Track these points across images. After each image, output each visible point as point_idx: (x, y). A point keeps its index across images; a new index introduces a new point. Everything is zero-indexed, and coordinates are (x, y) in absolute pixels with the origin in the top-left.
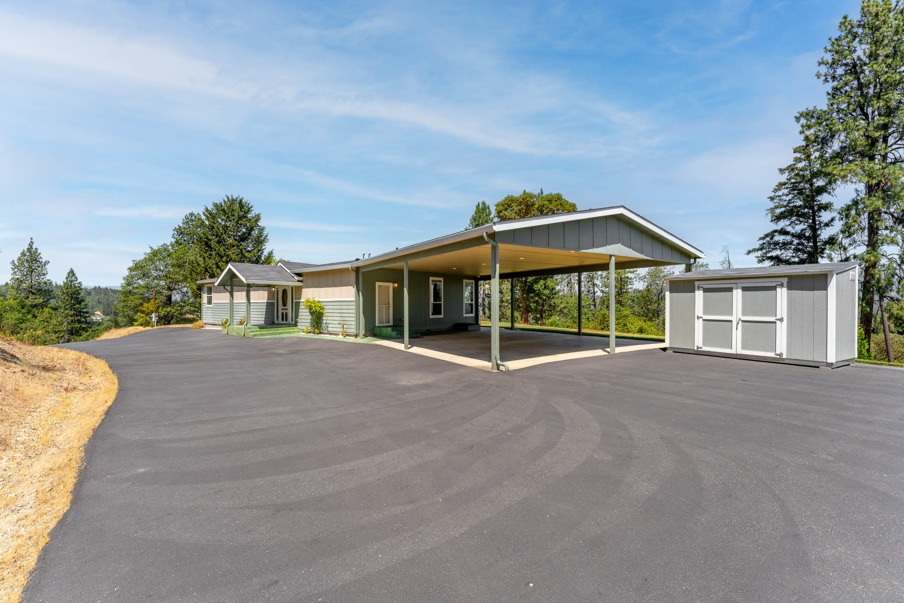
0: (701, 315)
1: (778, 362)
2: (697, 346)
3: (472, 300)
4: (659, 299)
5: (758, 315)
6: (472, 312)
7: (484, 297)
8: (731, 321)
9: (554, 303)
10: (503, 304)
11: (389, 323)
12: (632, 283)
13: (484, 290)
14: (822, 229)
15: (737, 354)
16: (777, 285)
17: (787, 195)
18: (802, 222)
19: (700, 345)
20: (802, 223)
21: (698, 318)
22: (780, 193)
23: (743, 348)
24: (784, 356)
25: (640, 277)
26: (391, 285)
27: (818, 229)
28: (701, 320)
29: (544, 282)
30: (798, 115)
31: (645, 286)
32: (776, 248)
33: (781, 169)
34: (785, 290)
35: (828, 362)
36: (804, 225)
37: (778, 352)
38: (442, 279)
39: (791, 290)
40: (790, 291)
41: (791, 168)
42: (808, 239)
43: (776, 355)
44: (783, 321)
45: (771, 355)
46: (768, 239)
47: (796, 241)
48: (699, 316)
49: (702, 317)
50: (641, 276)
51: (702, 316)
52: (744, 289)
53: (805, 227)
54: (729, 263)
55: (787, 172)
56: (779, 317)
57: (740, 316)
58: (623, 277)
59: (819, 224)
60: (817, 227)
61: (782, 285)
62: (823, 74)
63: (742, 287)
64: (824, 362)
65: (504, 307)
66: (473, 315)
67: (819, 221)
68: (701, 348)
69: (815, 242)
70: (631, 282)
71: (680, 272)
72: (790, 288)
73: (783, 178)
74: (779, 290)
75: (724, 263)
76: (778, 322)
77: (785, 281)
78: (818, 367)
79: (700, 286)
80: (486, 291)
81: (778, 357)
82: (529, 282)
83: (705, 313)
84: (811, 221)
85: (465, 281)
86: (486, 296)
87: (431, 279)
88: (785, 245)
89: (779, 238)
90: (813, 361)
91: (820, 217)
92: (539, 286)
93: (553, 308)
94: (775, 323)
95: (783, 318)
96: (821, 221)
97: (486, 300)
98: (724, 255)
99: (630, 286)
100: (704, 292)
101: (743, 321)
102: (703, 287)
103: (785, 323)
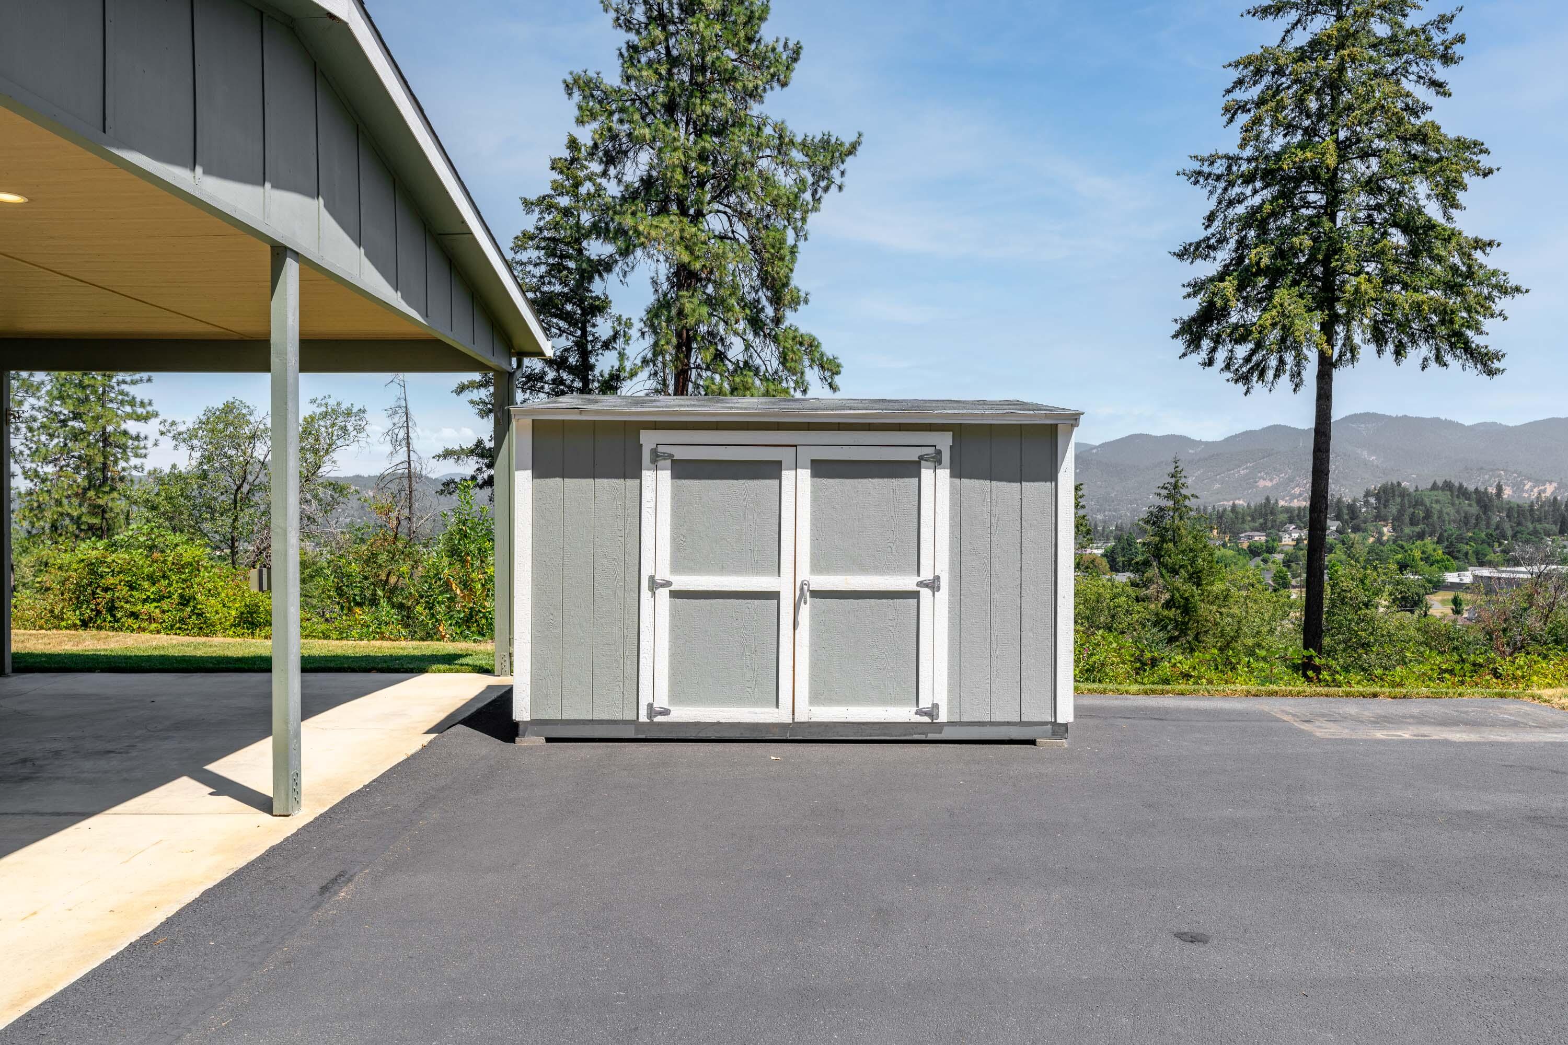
0: (664, 574)
1: (923, 737)
2: (650, 706)
4: (235, 501)
5: (863, 569)
8: (774, 596)
12: (143, 451)
14: (597, 354)
15: (796, 725)
16: (921, 458)
17: (536, 265)
18: (564, 331)
19: (662, 702)
20: (565, 335)
21: (654, 585)
22: (523, 256)
23: (816, 698)
24: (943, 717)
25: (179, 434)
27: (591, 352)
28: (663, 594)
30: (570, 80)
31: (194, 463)
33: (526, 199)
34: (944, 474)
35: (1059, 721)
36: (568, 339)
37: (925, 703)
39: (960, 477)
40: (957, 481)
41: (545, 204)
42: (571, 370)
43: (919, 713)
44: (938, 590)
45: (903, 714)
47: (551, 375)
48: (658, 578)
49: (668, 584)
50: (182, 428)
51: (668, 577)
52: (821, 469)
53: (569, 344)
54: (407, 414)
55: (537, 210)
56: (927, 574)
57: (804, 573)
58: (110, 429)
59: (592, 341)
60: (590, 348)
61: (936, 460)
62: (614, 6)
63: (812, 461)
64: (1046, 723)
67: (593, 335)
68: (666, 712)
70: (138, 447)
72: (958, 472)
73: (530, 222)
74: (927, 474)
75: (395, 413)
76: (925, 593)
77: (944, 441)
78: (1032, 742)
79: (661, 449)
81: (926, 719)
83: (677, 566)
84: (579, 333)
90: (1021, 724)
91: (594, 326)
94: (915, 595)
95: (939, 577)
96: (597, 335)
99: (134, 461)
100: (676, 475)
101: (816, 594)
102: (671, 456)
103: (943, 595)
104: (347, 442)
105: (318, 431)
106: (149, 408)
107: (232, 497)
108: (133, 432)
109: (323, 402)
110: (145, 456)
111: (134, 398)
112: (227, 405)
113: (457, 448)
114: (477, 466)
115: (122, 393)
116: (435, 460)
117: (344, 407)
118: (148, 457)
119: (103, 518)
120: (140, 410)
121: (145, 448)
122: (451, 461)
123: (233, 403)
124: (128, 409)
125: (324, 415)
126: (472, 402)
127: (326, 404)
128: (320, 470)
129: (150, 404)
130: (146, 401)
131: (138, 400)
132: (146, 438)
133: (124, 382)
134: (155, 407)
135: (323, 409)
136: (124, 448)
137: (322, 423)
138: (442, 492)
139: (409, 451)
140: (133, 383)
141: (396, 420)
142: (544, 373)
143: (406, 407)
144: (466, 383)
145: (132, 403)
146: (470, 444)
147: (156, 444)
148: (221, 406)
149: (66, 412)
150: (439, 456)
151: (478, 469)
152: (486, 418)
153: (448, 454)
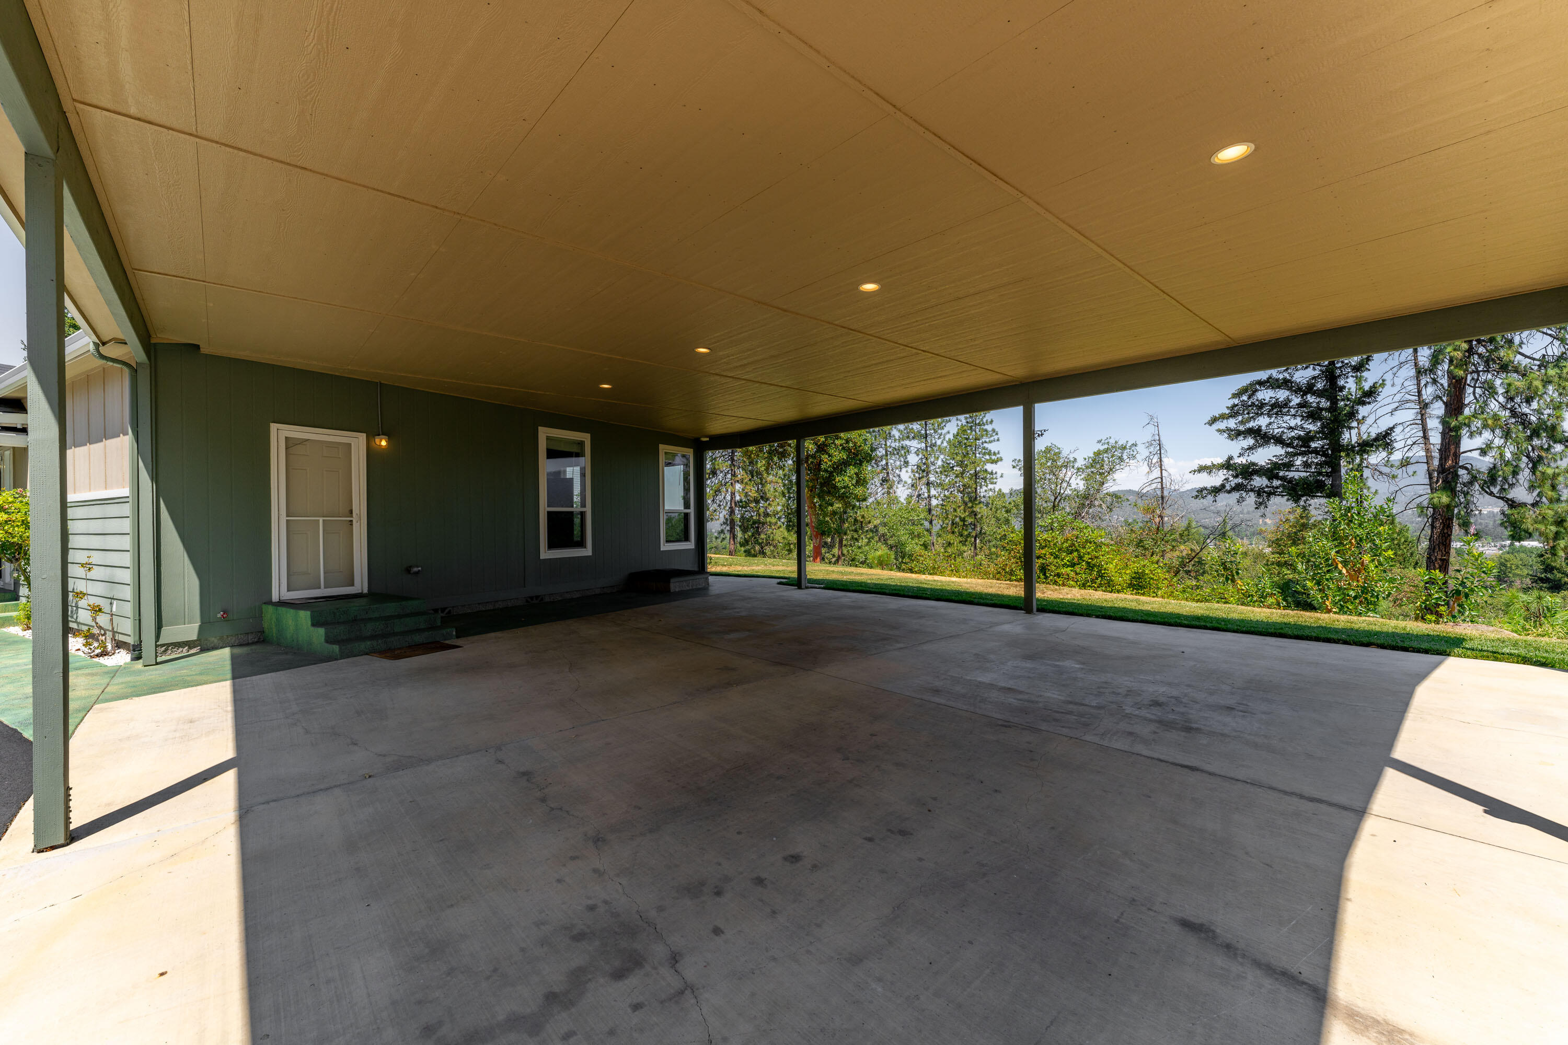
3: (687, 506)
6: (687, 538)
7: (733, 505)
9: (863, 517)
10: (768, 519)
11: (353, 585)
12: (995, 480)
13: (733, 494)
14: (1347, 377)
18: (1311, 364)
20: (1312, 366)
26: (358, 442)
27: (1339, 376)
29: (856, 470)
32: (1262, 414)
36: (1316, 369)
38: (586, 438)
42: (1319, 393)
46: (1245, 398)
47: (1296, 400)
53: (1317, 373)
54: (1160, 445)
59: (1340, 368)
60: (1338, 372)
65: (770, 526)
66: (690, 545)
69: (1334, 401)
70: (992, 479)
71: (1085, 459)
75: (1151, 445)
80: (737, 495)
82: (826, 471)
84: (1326, 362)
85: (663, 448)
86: (736, 505)
87: (544, 433)
88: (1278, 408)
89: (1265, 395)
92: (846, 479)
93: (859, 525)
97: (737, 512)
98: (1151, 429)
99: (990, 486)
104: (1122, 467)
105: (1103, 460)
106: (998, 456)
107: (1052, 504)
108: (990, 470)
109: (1106, 441)
110: (996, 483)
111: (990, 451)
112: (1046, 448)
113: (1209, 464)
114: (1224, 477)
115: (984, 448)
116: (1192, 474)
117: (1120, 443)
118: (997, 483)
119: (975, 518)
120: (993, 457)
121: (996, 478)
122: (1204, 475)
123: (1050, 447)
124: (987, 457)
125: (1106, 451)
126: (1219, 430)
127: (1108, 443)
128: (1105, 485)
129: (999, 453)
130: (996, 452)
131: (992, 452)
132: (996, 473)
133: (986, 442)
134: (1001, 455)
135: (1106, 446)
136: (985, 479)
137: (1105, 455)
138: (1197, 497)
139: (1161, 470)
140: (990, 442)
141: (1152, 449)
142: (1288, 400)
143: (1159, 440)
144: (1217, 416)
145: (989, 453)
146: (1220, 460)
147: (1002, 476)
148: (1043, 449)
149: (953, 462)
150: (1195, 471)
151: (1225, 479)
152: (1235, 440)
153: (1202, 469)
